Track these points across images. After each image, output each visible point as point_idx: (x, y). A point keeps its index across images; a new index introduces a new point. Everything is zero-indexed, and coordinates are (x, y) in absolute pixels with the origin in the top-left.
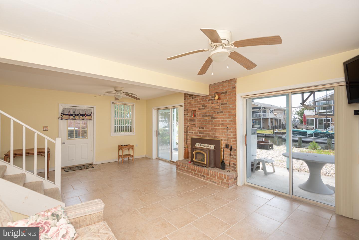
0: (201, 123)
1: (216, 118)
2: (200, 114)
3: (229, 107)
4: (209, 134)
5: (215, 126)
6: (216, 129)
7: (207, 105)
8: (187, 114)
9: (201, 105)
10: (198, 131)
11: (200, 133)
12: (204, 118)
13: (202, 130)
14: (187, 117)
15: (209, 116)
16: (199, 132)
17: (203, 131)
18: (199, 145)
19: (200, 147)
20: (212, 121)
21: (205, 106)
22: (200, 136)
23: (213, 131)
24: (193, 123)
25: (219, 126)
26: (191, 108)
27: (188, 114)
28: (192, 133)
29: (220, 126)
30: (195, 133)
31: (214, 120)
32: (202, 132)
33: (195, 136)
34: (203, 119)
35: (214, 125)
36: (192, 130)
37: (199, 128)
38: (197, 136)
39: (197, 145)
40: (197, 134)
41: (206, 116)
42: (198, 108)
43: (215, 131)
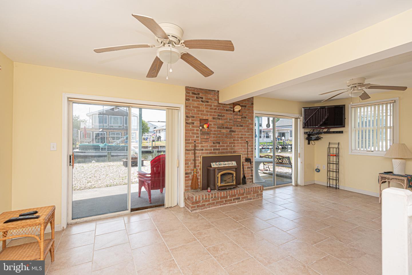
0: (217, 137)
1: (235, 132)
2: (215, 125)
3: (248, 121)
4: (227, 149)
5: (234, 140)
6: (235, 143)
7: (225, 115)
8: (193, 123)
9: (217, 114)
10: (212, 146)
11: (214, 149)
12: (220, 131)
13: (218, 145)
14: (193, 127)
15: (226, 128)
16: (212, 148)
17: (218, 147)
18: (217, 165)
20: (231, 134)
21: (221, 116)
22: (215, 153)
23: (231, 146)
24: (205, 136)
25: (238, 140)
26: (200, 115)
27: (195, 122)
28: (202, 150)
29: (240, 140)
30: (206, 150)
31: (233, 133)
32: (217, 148)
33: (208, 153)
34: (219, 132)
35: (232, 140)
36: (202, 146)
37: (214, 143)
38: (210, 153)
39: (214, 165)
40: (209, 151)
41: (223, 128)
42: (211, 117)
43: (234, 146)
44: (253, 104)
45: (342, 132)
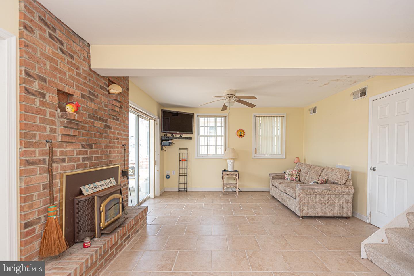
0: (87, 135)
1: (111, 128)
2: (85, 110)
3: (124, 114)
4: (101, 158)
5: (110, 143)
6: (110, 147)
7: (99, 95)
8: (43, 96)
9: (88, 90)
10: (79, 153)
11: (84, 159)
12: (92, 123)
13: (89, 150)
14: (42, 103)
15: (101, 120)
16: (81, 157)
17: (90, 154)
18: (92, 189)
19: (97, 190)
20: (106, 132)
21: (93, 95)
22: (85, 166)
23: (107, 151)
24: (72, 130)
25: (114, 143)
26: (58, 81)
27: (48, 95)
28: (63, 160)
29: (116, 142)
30: (71, 160)
31: (109, 130)
32: (89, 156)
33: (73, 168)
34: (90, 125)
35: (108, 141)
36: (62, 153)
37: (83, 147)
38: (78, 167)
39: (87, 191)
40: (76, 162)
41: (97, 119)
42: (79, 92)
43: (110, 151)
44: (128, 89)
45: (190, 138)
